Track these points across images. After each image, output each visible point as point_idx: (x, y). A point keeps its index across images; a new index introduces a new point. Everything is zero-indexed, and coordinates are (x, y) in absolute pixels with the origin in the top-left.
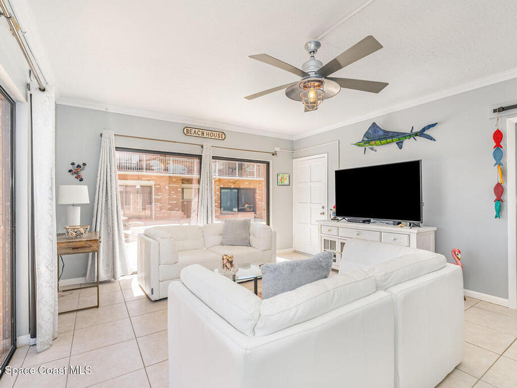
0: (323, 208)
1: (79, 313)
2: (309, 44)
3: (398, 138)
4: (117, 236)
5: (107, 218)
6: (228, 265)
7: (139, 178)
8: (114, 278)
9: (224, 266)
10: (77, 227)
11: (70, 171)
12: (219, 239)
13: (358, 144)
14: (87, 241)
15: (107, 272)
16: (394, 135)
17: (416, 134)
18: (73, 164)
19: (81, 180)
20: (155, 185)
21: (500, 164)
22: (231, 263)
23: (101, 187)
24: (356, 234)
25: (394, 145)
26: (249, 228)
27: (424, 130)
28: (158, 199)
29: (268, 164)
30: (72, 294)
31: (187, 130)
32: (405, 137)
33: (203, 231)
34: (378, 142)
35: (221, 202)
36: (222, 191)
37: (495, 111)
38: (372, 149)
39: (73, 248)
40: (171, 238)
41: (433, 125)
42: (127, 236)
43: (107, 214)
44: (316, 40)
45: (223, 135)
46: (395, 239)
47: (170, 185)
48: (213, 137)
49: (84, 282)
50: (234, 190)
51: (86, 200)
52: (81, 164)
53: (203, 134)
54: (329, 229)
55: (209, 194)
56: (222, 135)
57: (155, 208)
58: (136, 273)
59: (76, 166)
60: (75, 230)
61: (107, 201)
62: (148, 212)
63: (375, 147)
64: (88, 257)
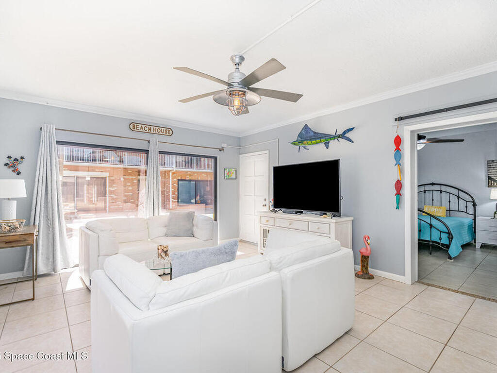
0: (265, 200)
1: (12, 306)
2: (234, 57)
3: (325, 139)
4: (58, 229)
5: (47, 211)
6: (163, 255)
7: (89, 169)
8: (54, 271)
9: (160, 255)
10: (11, 221)
11: (6, 165)
12: (164, 231)
13: (294, 143)
14: (22, 234)
15: (47, 265)
16: (323, 136)
17: (339, 137)
18: (9, 157)
19: (19, 173)
20: (109, 177)
21: (399, 165)
22: (166, 252)
23: (41, 181)
24: (288, 224)
25: (322, 145)
26: (193, 220)
27: (345, 133)
28: (114, 191)
29: (216, 159)
30: (7, 289)
31: (134, 126)
32: (330, 138)
33: (147, 223)
34: (309, 142)
35: (178, 193)
36: (180, 182)
37: (396, 120)
38: (305, 148)
39: (6, 243)
40: (111, 230)
41: (352, 129)
42: (70, 230)
43: (46, 207)
44: (241, 54)
45: (171, 131)
46: (318, 228)
47: (125, 177)
48: (161, 133)
49: (21, 276)
50: (192, 182)
51: (23, 193)
52: (19, 158)
53: (150, 129)
54: (267, 219)
55: (155, 188)
56: (169, 131)
57: (109, 200)
58: (77, 266)
59: (13, 159)
60: (9, 224)
61: (46, 194)
62: (101, 205)
63: (308, 147)
64: (26, 250)
